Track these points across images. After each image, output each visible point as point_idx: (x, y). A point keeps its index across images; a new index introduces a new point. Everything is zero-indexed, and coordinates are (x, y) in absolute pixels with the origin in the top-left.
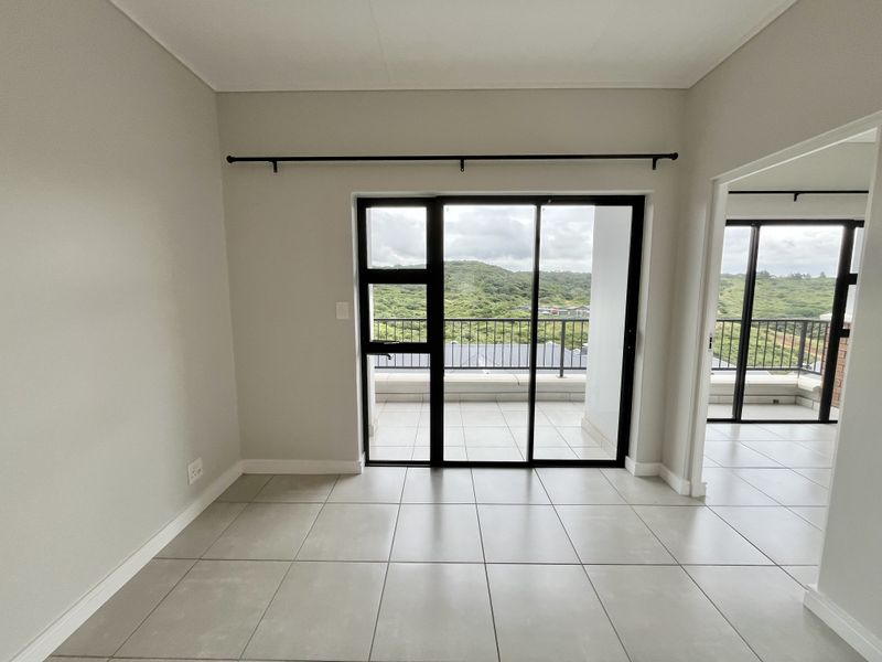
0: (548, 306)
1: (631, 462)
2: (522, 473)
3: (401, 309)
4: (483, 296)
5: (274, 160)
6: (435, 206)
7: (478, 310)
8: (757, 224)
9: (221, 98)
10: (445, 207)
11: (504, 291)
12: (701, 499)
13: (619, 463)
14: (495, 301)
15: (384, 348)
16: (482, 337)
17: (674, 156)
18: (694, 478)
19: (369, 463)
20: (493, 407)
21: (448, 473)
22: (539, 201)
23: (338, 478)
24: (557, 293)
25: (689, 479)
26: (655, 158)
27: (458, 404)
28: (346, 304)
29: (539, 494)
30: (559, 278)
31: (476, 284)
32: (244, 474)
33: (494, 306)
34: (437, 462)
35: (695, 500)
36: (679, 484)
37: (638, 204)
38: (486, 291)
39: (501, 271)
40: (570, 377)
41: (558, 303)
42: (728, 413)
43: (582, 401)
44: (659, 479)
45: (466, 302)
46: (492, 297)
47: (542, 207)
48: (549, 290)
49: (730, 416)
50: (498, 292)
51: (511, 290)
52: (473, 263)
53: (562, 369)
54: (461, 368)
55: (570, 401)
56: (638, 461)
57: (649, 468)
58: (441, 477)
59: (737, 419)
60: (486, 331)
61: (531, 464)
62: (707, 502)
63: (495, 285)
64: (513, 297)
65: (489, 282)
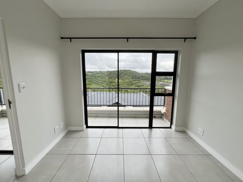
4: (131, 79)
7: (129, 83)
11: (137, 78)
31: (129, 76)
33: (134, 82)
38: (132, 78)
39: (136, 73)
45: (126, 81)
46: (133, 80)
48: (149, 78)
50: (135, 78)
51: (139, 78)
52: (128, 70)
63: (134, 76)
64: (139, 80)
65: (133, 75)
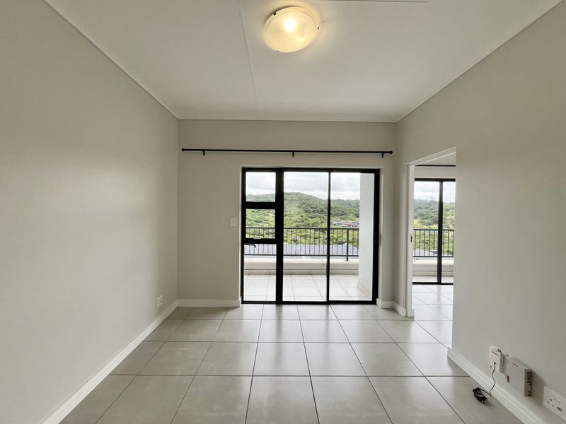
0: (345, 221)
1: (379, 301)
2: (324, 307)
3: (252, 222)
4: (304, 214)
5: (204, 151)
6: (280, 172)
7: (301, 223)
8: (441, 181)
9: (181, 122)
10: (285, 173)
11: (317, 212)
12: (412, 318)
13: (374, 302)
14: (312, 218)
15: (252, 242)
16: (303, 240)
17: (391, 152)
18: (408, 307)
19: (243, 302)
20: (310, 277)
21: (285, 307)
22: (330, 170)
23: (228, 309)
24: (351, 213)
25: (406, 308)
26: (383, 153)
27: (289, 276)
28: (235, 219)
29: (332, 315)
30: (352, 204)
31: (300, 207)
32: (178, 307)
33: (311, 221)
34: (279, 301)
35: (409, 318)
36: (401, 310)
37: (377, 173)
38: (306, 211)
39: (315, 199)
40: (352, 260)
41: (351, 219)
42: (435, 280)
43: (357, 274)
44: (393, 310)
45: (293, 218)
46: (310, 215)
47: (332, 173)
48: (346, 212)
49: (436, 281)
50: (314, 212)
52: (297, 194)
53: (347, 256)
54: (291, 255)
55: (352, 274)
56: (383, 300)
57: (388, 304)
58: (282, 309)
59: (439, 283)
60: (305, 237)
61: (328, 303)
62: (415, 319)
63: (311, 208)
65: (308, 205)
